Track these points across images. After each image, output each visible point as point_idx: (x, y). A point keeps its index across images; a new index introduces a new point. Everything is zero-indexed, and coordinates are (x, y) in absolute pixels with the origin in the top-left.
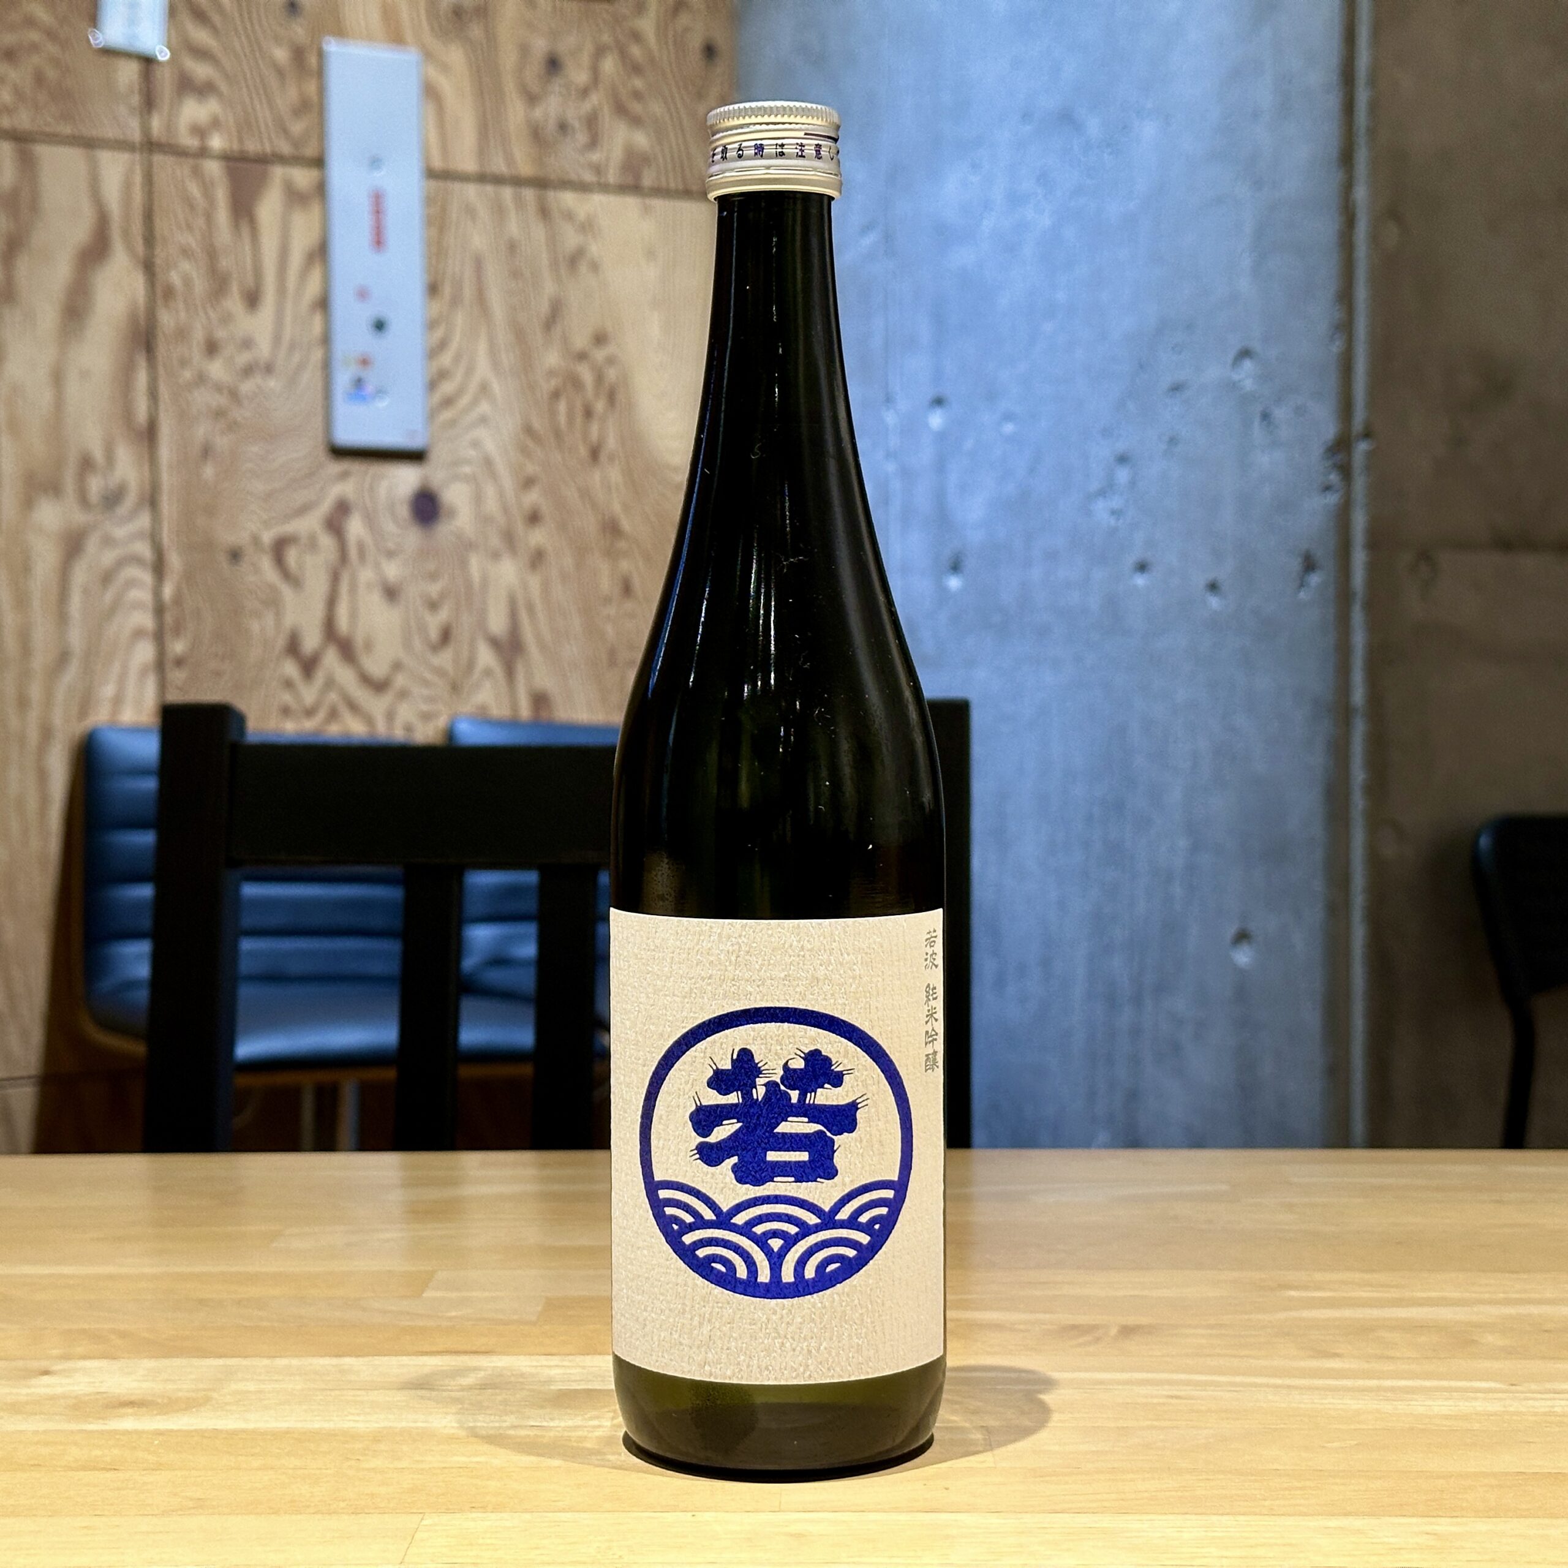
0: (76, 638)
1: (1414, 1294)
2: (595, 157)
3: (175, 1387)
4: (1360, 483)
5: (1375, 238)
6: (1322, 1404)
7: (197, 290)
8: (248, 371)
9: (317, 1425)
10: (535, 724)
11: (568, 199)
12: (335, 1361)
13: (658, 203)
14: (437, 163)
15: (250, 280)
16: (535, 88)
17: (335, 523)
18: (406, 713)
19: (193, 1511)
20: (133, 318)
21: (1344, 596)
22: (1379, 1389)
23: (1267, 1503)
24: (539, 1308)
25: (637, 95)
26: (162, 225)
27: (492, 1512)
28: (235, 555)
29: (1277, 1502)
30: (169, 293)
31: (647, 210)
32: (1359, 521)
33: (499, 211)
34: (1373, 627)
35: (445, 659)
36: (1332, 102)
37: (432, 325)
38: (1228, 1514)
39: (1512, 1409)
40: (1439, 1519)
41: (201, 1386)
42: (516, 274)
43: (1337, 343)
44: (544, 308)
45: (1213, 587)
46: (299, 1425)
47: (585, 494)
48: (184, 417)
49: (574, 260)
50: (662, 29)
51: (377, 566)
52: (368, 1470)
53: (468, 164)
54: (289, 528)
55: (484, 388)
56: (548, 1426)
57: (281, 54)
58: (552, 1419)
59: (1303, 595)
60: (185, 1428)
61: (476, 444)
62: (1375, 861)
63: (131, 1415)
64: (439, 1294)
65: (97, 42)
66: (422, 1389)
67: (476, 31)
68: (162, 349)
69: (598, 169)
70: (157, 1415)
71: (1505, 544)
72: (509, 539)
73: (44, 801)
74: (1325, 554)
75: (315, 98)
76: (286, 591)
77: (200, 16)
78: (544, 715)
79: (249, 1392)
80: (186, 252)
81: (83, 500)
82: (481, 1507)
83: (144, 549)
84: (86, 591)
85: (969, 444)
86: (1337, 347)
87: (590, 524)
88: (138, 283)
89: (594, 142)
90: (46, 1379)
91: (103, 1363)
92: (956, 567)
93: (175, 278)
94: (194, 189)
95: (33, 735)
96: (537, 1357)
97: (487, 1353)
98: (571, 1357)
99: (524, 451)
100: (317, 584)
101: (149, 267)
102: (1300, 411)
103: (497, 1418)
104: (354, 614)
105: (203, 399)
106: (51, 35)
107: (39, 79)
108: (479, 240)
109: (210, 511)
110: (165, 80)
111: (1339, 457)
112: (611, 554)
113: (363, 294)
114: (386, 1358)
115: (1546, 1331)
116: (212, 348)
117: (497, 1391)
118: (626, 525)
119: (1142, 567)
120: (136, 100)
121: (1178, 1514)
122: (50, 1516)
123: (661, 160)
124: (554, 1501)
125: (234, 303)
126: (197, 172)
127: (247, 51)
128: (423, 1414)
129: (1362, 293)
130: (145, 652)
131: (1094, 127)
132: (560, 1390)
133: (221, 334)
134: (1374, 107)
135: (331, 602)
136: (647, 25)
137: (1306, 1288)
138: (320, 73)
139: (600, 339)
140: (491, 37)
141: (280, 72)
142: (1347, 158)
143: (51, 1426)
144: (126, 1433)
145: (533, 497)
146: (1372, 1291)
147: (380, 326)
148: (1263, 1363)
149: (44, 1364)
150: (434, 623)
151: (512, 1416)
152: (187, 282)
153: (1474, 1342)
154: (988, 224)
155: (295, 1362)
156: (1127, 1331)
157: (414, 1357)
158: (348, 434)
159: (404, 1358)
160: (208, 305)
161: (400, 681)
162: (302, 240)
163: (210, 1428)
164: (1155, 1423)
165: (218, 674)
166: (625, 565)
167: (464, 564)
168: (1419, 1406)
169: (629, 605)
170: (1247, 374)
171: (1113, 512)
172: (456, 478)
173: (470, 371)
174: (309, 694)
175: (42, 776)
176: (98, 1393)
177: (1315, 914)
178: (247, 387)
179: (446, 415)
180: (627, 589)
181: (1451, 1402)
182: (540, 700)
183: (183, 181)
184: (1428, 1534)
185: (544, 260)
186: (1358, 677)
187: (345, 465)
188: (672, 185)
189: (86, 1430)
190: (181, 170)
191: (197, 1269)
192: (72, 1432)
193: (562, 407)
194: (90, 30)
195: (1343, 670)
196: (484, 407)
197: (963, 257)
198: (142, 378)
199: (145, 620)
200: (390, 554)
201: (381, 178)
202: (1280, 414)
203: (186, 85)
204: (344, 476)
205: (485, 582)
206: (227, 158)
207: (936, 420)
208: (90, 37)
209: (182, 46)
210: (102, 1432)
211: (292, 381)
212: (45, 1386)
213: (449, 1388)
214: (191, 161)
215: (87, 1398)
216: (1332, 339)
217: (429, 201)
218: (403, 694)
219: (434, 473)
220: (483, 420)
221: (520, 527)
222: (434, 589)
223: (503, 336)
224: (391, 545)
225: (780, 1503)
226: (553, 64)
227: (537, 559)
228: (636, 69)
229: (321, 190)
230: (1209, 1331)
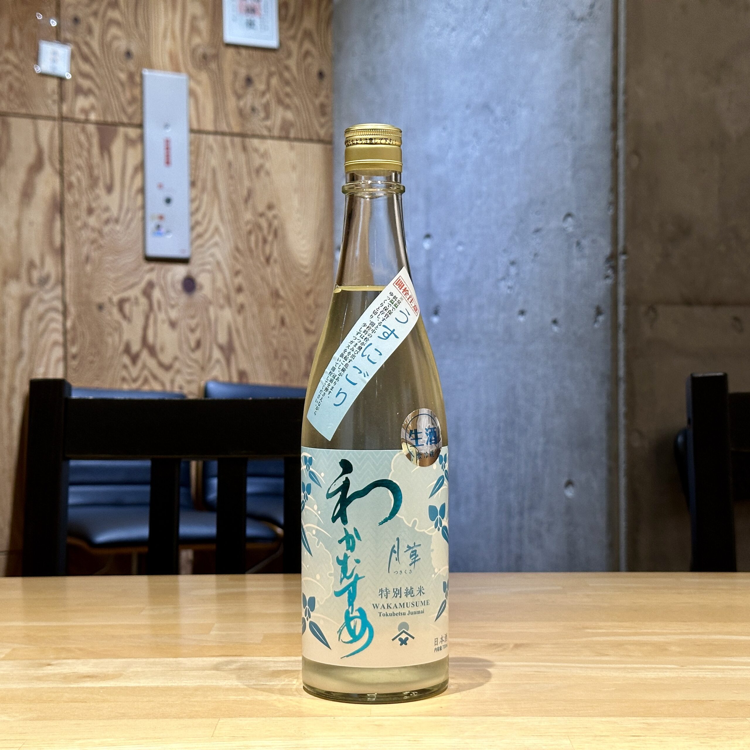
0: (26, 346)
1: (642, 631)
2: (268, 123)
3: (107, 670)
4: (621, 274)
5: (627, 163)
6: (601, 674)
7: (84, 185)
8: (107, 222)
9: (170, 685)
10: (240, 384)
11: (256, 142)
12: (175, 659)
13: (296, 144)
14: (195, 126)
15: (108, 181)
16: (240, 91)
17: (147, 293)
18: (180, 380)
19: (122, 718)
20: (54, 198)
21: (615, 326)
22: (625, 668)
23: (577, 712)
24: (261, 638)
25: (287, 95)
26: (67, 155)
27: (249, 717)
28: (101, 307)
29: (581, 712)
30: (71, 186)
31: (292, 148)
32: (621, 292)
33: (224, 148)
34: (629, 340)
35: (198, 355)
36: (607, 101)
37: (192, 201)
38: (560, 716)
39: (681, 676)
40: (649, 718)
41: (117, 669)
42: (231, 177)
43: (611, 211)
44: (245, 192)
45: (555, 322)
46: (163, 685)
47: (263, 278)
48: (77, 243)
49: (258, 171)
50: (298, 65)
51: (167, 312)
52: (194, 701)
53: (210, 127)
54: (125, 294)
55: (217, 229)
56: (269, 685)
57: (123, 76)
58: (271, 682)
59: (596, 326)
60: (112, 686)
61: (212, 255)
62: (629, 447)
63: (90, 681)
64: (217, 633)
65: (38, 70)
66: (214, 670)
67: (213, 66)
68: (67, 212)
69: (269, 130)
70: (101, 681)
71: (688, 303)
72: (228, 299)
73: (11, 421)
74: (606, 307)
75: (139, 97)
76: (124, 324)
77: (86, 59)
78: (244, 381)
79: (138, 672)
80: (79, 167)
81: (30, 282)
82: (244, 715)
83: (58, 304)
84: (31, 324)
85: (442, 256)
86: (611, 212)
87: (266, 292)
88: (56, 182)
89: (267, 117)
90: (49, 667)
91: (74, 661)
92: (436, 313)
93: (73, 179)
94: (82, 138)
95: (6, 390)
96: (262, 658)
97: (240, 656)
98: (276, 657)
99: (235, 258)
100: (138, 321)
101: (61, 174)
102: (594, 241)
103: (247, 681)
104: (155, 335)
105: (86, 234)
106: (16, 67)
107: (11, 87)
108: (214, 162)
109: (89, 286)
110: (69, 88)
111: (612, 263)
112: (275, 306)
113: (160, 186)
114: (197, 658)
115: (698, 645)
116: (90, 211)
117: (246, 671)
118: (282, 293)
119: (522, 313)
120: (56, 97)
121: (540, 716)
122: (61, 720)
123: (298, 125)
124: (275, 713)
125: (101, 191)
126: (84, 130)
127: (107, 74)
128: (215, 680)
129: (621, 188)
130: (58, 352)
131: (499, 111)
132: (273, 670)
133: (94, 205)
134: (626, 104)
135: (145, 328)
136: (292, 63)
137: (595, 628)
138: (141, 85)
139: (270, 207)
140: (220, 68)
141: (122, 84)
142: (614, 127)
143: (55, 685)
144: (87, 688)
145: (239, 280)
146: (622, 630)
147: (168, 201)
148: (576, 658)
149: (48, 661)
150: (193, 339)
151: (254, 681)
152: (79, 181)
153: (666, 649)
154: (450, 155)
155: (157, 660)
156: (517, 646)
157: (208, 658)
158: (152, 252)
159: (204, 658)
160: (88, 192)
161: (177, 365)
162: (133, 160)
163: (124, 686)
164: (530, 682)
165: (92, 362)
166: (282, 311)
167: (207, 310)
168: (642, 675)
169: (283, 330)
170: (569, 225)
171: (509, 288)
172: (203, 271)
173: (210, 222)
174: (134, 372)
175: (10, 410)
176: (74, 672)
177: (602, 473)
178: (106, 229)
179: (199, 242)
180: (283, 322)
181: (656, 673)
182: (242, 374)
183: (77, 135)
184: (644, 723)
185: (245, 170)
186: (621, 363)
187: (152, 265)
188: (304, 137)
189: (71, 688)
190: (78, 129)
191: (110, 623)
192: (65, 688)
193: (253, 238)
194: (35, 65)
195: (615, 359)
196: (217, 238)
197: (439, 170)
198: (58, 225)
199: (59, 337)
200: (173, 307)
201: (168, 133)
202: (585, 242)
203: (79, 91)
204: (152, 270)
205: (216, 320)
206: (97, 123)
207: (427, 244)
208: (35, 69)
209: (78, 73)
210: (78, 687)
211: (128, 227)
212: (49, 670)
213: (225, 670)
214: (81, 125)
215: (68, 675)
216: (609, 209)
217: (191, 143)
218: (178, 371)
219: (193, 269)
220: (216, 244)
221: (233, 294)
222: (193, 323)
223: (225, 206)
224: (173, 303)
225: (371, 713)
226: (249, 81)
227: (241, 308)
228: (287, 83)
229: (141, 138)
230: (553, 646)
